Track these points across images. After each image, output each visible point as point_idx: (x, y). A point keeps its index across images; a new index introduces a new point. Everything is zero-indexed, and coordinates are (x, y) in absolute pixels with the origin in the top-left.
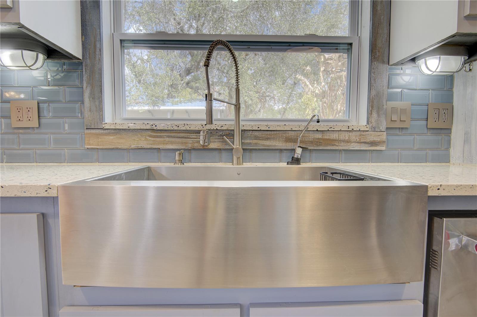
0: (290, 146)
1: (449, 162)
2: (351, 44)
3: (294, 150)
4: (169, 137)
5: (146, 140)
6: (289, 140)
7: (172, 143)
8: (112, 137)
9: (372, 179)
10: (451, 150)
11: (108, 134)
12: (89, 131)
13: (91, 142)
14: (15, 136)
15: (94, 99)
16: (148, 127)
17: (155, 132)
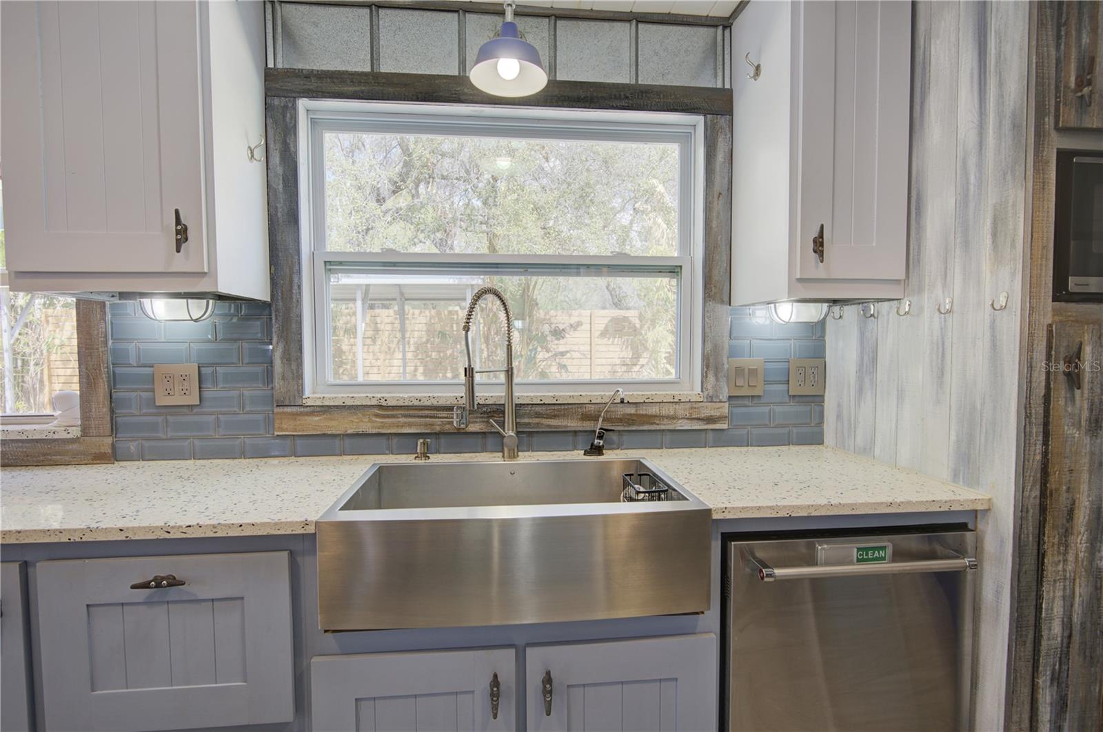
1: (822, 444)
2: (680, 267)
4: (405, 417)
5: (370, 421)
6: (586, 417)
7: (410, 425)
8: (317, 418)
10: (827, 427)
11: (312, 414)
12: (281, 410)
13: (285, 426)
14: (160, 419)
15: (289, 360)
16: (374, 402)
17: (384, 409)
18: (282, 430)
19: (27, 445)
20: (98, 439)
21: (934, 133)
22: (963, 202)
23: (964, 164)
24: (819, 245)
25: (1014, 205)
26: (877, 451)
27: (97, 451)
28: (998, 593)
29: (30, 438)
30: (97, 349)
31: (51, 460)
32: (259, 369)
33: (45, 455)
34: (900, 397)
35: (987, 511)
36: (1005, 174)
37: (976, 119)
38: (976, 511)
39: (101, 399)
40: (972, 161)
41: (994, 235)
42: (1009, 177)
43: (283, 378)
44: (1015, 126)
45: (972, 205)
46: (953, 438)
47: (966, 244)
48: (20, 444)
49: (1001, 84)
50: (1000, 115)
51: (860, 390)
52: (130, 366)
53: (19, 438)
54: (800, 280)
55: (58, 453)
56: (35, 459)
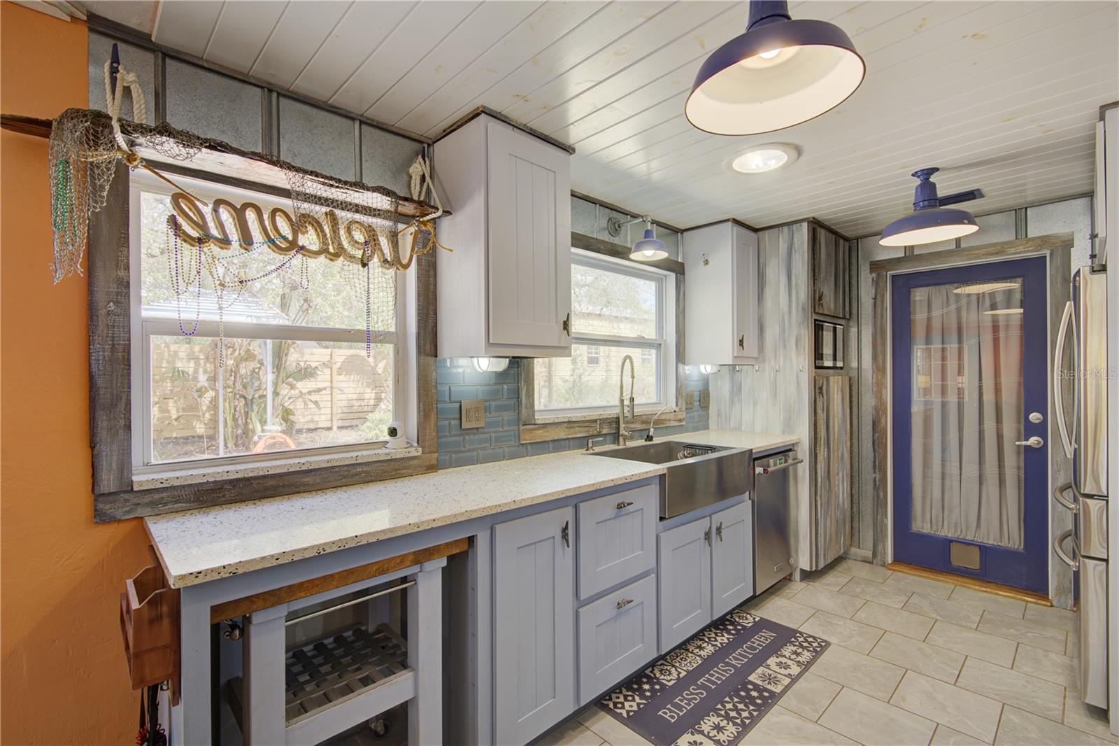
0: (644, 427)
1: (708, 429)
2: (660, 344)
3: (649, 430)
4: (579, 427)
5: (564, 431)
6: (643, 422)
7: (581, 432)
8: (541, 431)
9: (726, 448)
10: (710, 420)
11: (538, 429)
12: (525, 427)
13: (526, 437)
14: (461, 438)
15: (529, 396)
16: (567, 420)
17: (570, 423)
18: (525, 440)
19: (384, 464)
20: (429, 455)
21: (769, 302)
22: (783, 330)
23: (783, 317)
24: (741, 342)
25: (804, 335)
26: (743, 428)
27: (428, 464)
28: (804, 471)
29: (393, 457)
30: (431, 391)
31: (400, 474)
32: (512, 402)
33: (396, 470)
34: (755, 403)
35: (797, 443)
36: (800, 324)
37: (787, 303)
38: (794, 444)
39: (432, 427)
40: (786, 318)
41: (797, 344)
42: (802, 325)
43: (526, 407)
44: (803, 309)
45: (787, 333)
46: (782, 418)
47: (785, 346)
48: (380, 464)
49: (797, 293)
50: (798, 304)
51: (732, 403)
52: (445, 402)
53: (386, 458)
54: (736, 357)
55: (405, 468)
56: (389, 474)
